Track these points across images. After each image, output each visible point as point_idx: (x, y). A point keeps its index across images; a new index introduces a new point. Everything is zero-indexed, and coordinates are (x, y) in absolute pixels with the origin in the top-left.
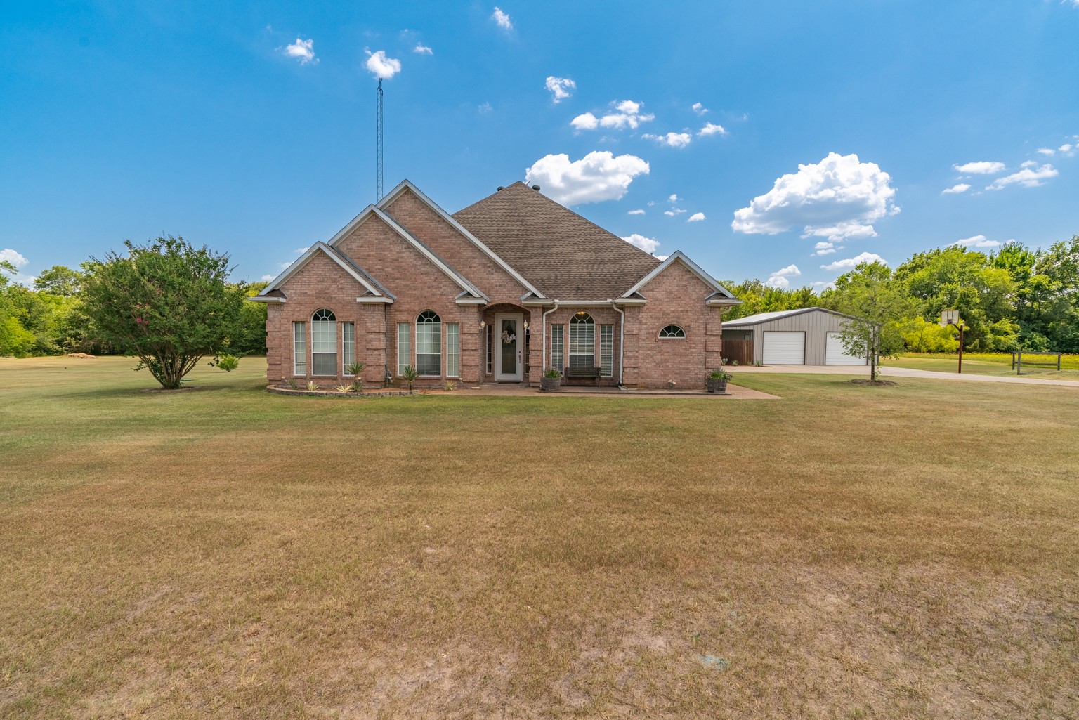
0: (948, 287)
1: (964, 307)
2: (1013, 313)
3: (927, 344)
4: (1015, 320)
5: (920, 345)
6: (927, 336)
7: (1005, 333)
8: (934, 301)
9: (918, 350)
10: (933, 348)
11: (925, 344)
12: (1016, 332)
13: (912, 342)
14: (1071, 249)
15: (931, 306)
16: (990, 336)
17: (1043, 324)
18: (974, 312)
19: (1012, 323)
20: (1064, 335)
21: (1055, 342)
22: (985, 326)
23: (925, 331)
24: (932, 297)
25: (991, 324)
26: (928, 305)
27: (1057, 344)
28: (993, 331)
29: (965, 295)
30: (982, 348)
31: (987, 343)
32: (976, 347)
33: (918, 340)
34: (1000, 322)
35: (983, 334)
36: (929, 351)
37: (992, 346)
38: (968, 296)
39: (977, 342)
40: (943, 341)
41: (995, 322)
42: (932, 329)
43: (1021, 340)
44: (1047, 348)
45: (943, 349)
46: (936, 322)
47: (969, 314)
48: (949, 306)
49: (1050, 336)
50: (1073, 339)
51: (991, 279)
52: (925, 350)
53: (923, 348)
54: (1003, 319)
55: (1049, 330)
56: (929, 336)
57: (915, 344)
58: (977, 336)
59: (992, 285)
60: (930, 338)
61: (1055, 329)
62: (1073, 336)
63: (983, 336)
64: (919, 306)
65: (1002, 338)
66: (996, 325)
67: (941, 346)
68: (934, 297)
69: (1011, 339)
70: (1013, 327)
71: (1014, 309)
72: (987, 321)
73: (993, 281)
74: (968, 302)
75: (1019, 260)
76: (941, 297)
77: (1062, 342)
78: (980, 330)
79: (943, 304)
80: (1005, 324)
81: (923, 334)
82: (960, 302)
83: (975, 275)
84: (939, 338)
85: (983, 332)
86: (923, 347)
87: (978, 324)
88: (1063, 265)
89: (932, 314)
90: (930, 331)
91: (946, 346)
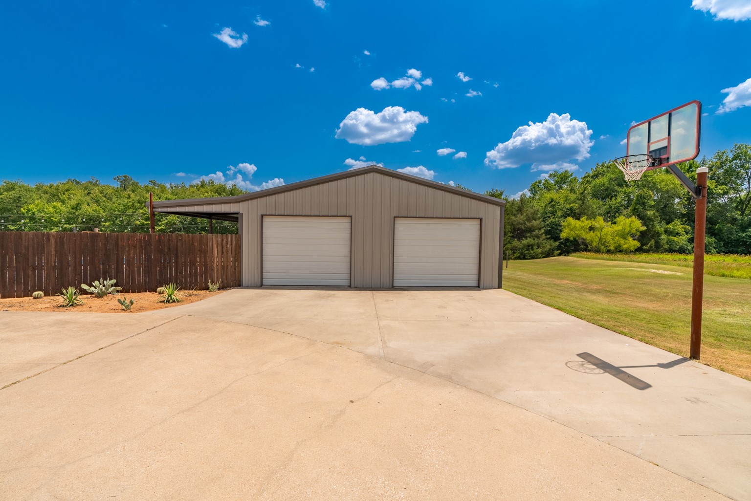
0: (625, 190)
1: (641, 209)
2: (683, 216)
3: (606, 244)
4: (686, 221)
5: (600, 245)
6: (607, 236)
7: (677, 234)
8: (614, 202)
9: (597, 251)
10: (612, 248)
11: (604, 244)
12: (687, 233)
13: (592, 242)
14: (732, 156)
15: (610, 207)
16: (664, 237)
17: (710, 226)
18: (649, 213)
19: (683, 224)
20: (729, 236)
21: (722, 243)
22: (659, 227)
23: (604, 231)
24: (611, 199)
25: (665, 226)
26: (607, 206)
27: (724, 245)
28: (666, 231)
29: (641, 197)
30: (658, 248)
31: (662, 243)
32: (652, 247)
33: (597, 239)
34: (673, 223)
35: (658, 234)
36: (609, 252)
37: (666, 246)
38: (644, 198)
39: (653, 242)
40: (622, 241)
41: (668, 223)
42: (610, 229)
43: (691, 240)
44: (715, 248)
45: (621, 249)
46: (615, 223)
47: (646, 215)
48: (626, 207)
49: (717, 237)
50: (738, 240)
51: (664, 183)
52: (604, 250)
53: (603, 249)
54: (676, 221)
55: (716, 231)
56: (609, 236)
57: (594, 244)
58: (653, 237)
59: (665, 189)
60: (609, 238)
61: (721, 231)
62: (738, 237)
63: (658, 237)
64: (599, 208)
65: (675, 239)
66: (670, 226)
67: (620, 246)
68: (613, 199)
69: (682, 240)
70: (685, 228)
71: (685, 211)
72: (661, 222)
73: (666, 185)
74: (644, 204)
75: (687, 167)
76: (619, 200)
77: (728, 243)
78: (655, 231)
79: (621, 206)
80: (677, 225)
81: (603, 234)
82: (636, 204)
83: (650, 179)
84: (617, 238)
85: (658, 233)
86: (603, 247)
87: (653, 225)
88: (727, 171)
89: (611, 215)
90: (608, 230)
91: (625, 247)
